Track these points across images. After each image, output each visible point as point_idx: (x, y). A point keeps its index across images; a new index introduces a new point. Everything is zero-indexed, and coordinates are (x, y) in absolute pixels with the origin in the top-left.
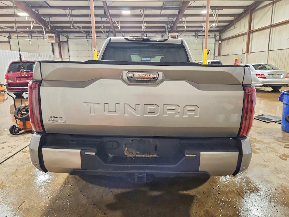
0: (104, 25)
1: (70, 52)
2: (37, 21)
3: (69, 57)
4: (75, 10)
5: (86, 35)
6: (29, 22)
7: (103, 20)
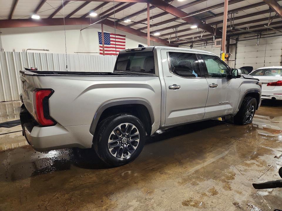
0: (272, 21)
1: (237, 54)
2: (206, 31)
3: (235, 59)
4: (237, 12)
5: (257, 35)
6: (200, 32)
7: (271, 16)
